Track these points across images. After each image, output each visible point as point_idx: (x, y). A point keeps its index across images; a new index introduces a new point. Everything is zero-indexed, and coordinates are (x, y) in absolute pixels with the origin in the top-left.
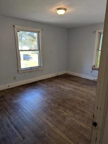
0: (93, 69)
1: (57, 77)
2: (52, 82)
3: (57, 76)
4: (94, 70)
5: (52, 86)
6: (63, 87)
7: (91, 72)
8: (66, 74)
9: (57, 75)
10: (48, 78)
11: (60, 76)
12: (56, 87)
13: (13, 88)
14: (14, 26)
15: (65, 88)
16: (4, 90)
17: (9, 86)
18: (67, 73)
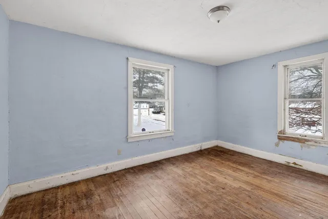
0: (280, 138)
1: (201, 153)
2: (193, 164)
3: (201, 151)
4: (284, 140)
5: (195, 174)
6: (220, 178)
7: (277, 145)
8: (217, 146)
9: (199, 149)
10: (183, 153)
11: (205, 150)
12: (202, 177)
13: (114, 173)
14: (127, 59)
15: (226, 181)
16: (96, 177)
17: (107, 168)
18: (219, 145)
